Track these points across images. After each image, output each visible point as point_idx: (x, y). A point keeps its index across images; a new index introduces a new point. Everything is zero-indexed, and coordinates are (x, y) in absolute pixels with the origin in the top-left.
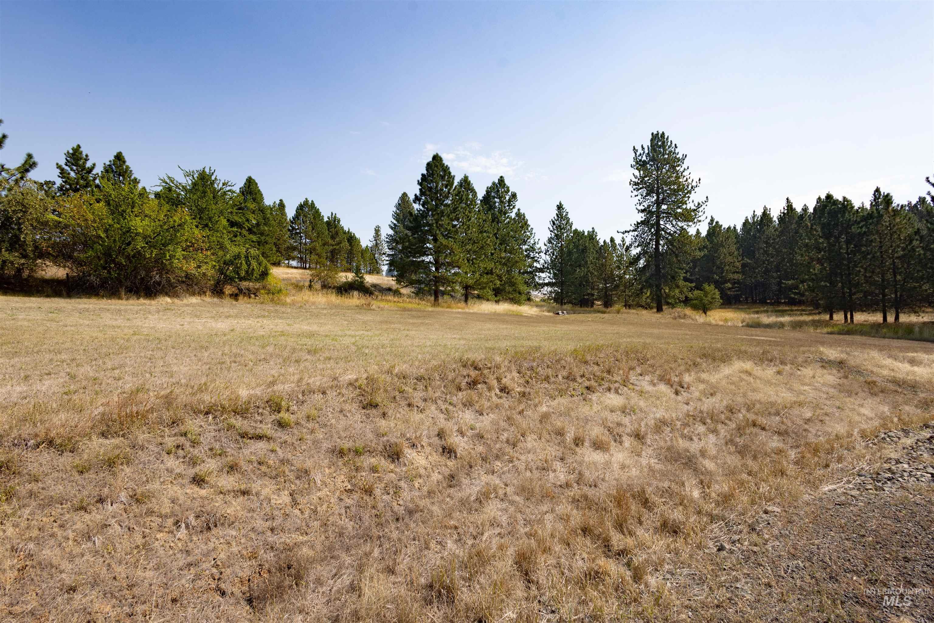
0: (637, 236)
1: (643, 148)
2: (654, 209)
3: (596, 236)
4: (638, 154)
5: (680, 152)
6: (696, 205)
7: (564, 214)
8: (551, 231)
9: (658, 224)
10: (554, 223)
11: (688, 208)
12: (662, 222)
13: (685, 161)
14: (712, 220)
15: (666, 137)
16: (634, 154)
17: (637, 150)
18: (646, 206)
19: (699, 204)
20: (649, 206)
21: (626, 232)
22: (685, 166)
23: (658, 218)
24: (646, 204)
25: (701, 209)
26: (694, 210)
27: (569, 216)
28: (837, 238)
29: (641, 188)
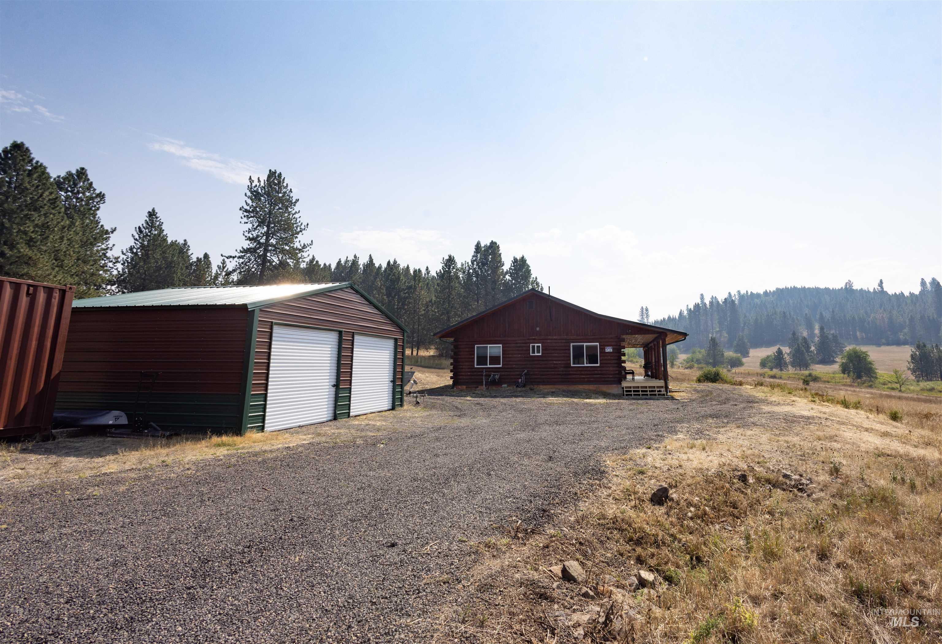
0: (242, 263)
1: (259, 181)
2: (263, 241)
3: (188, 250)
4: (254, 185)
5: (295, 196)
6: (302, 245)
7: (158, 223)
8: (136, 240)
9: (265, 255)
10: (141, 231)
11: (295, 247)
12: (269, 254)
13: (297, 204)
14: (313, 259)
15: (282, 178)
16: (249, 184)
17: (253, 181)
18: (255, 235)
19: (304, 245)
20: (258, 236)
21: (231, 257)
22: (296, 208)
23: (266, 251)
24: (255, 234)
25: (305, 250)
26: (300, 250)
27: (163, 227)
28: (394, 298)
29: (251, 217)
